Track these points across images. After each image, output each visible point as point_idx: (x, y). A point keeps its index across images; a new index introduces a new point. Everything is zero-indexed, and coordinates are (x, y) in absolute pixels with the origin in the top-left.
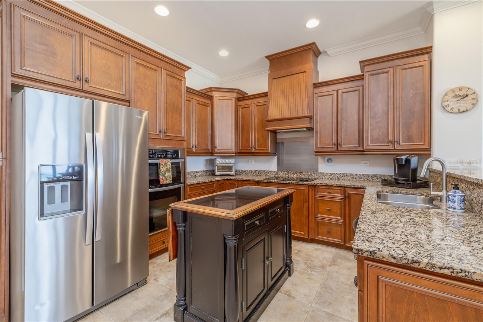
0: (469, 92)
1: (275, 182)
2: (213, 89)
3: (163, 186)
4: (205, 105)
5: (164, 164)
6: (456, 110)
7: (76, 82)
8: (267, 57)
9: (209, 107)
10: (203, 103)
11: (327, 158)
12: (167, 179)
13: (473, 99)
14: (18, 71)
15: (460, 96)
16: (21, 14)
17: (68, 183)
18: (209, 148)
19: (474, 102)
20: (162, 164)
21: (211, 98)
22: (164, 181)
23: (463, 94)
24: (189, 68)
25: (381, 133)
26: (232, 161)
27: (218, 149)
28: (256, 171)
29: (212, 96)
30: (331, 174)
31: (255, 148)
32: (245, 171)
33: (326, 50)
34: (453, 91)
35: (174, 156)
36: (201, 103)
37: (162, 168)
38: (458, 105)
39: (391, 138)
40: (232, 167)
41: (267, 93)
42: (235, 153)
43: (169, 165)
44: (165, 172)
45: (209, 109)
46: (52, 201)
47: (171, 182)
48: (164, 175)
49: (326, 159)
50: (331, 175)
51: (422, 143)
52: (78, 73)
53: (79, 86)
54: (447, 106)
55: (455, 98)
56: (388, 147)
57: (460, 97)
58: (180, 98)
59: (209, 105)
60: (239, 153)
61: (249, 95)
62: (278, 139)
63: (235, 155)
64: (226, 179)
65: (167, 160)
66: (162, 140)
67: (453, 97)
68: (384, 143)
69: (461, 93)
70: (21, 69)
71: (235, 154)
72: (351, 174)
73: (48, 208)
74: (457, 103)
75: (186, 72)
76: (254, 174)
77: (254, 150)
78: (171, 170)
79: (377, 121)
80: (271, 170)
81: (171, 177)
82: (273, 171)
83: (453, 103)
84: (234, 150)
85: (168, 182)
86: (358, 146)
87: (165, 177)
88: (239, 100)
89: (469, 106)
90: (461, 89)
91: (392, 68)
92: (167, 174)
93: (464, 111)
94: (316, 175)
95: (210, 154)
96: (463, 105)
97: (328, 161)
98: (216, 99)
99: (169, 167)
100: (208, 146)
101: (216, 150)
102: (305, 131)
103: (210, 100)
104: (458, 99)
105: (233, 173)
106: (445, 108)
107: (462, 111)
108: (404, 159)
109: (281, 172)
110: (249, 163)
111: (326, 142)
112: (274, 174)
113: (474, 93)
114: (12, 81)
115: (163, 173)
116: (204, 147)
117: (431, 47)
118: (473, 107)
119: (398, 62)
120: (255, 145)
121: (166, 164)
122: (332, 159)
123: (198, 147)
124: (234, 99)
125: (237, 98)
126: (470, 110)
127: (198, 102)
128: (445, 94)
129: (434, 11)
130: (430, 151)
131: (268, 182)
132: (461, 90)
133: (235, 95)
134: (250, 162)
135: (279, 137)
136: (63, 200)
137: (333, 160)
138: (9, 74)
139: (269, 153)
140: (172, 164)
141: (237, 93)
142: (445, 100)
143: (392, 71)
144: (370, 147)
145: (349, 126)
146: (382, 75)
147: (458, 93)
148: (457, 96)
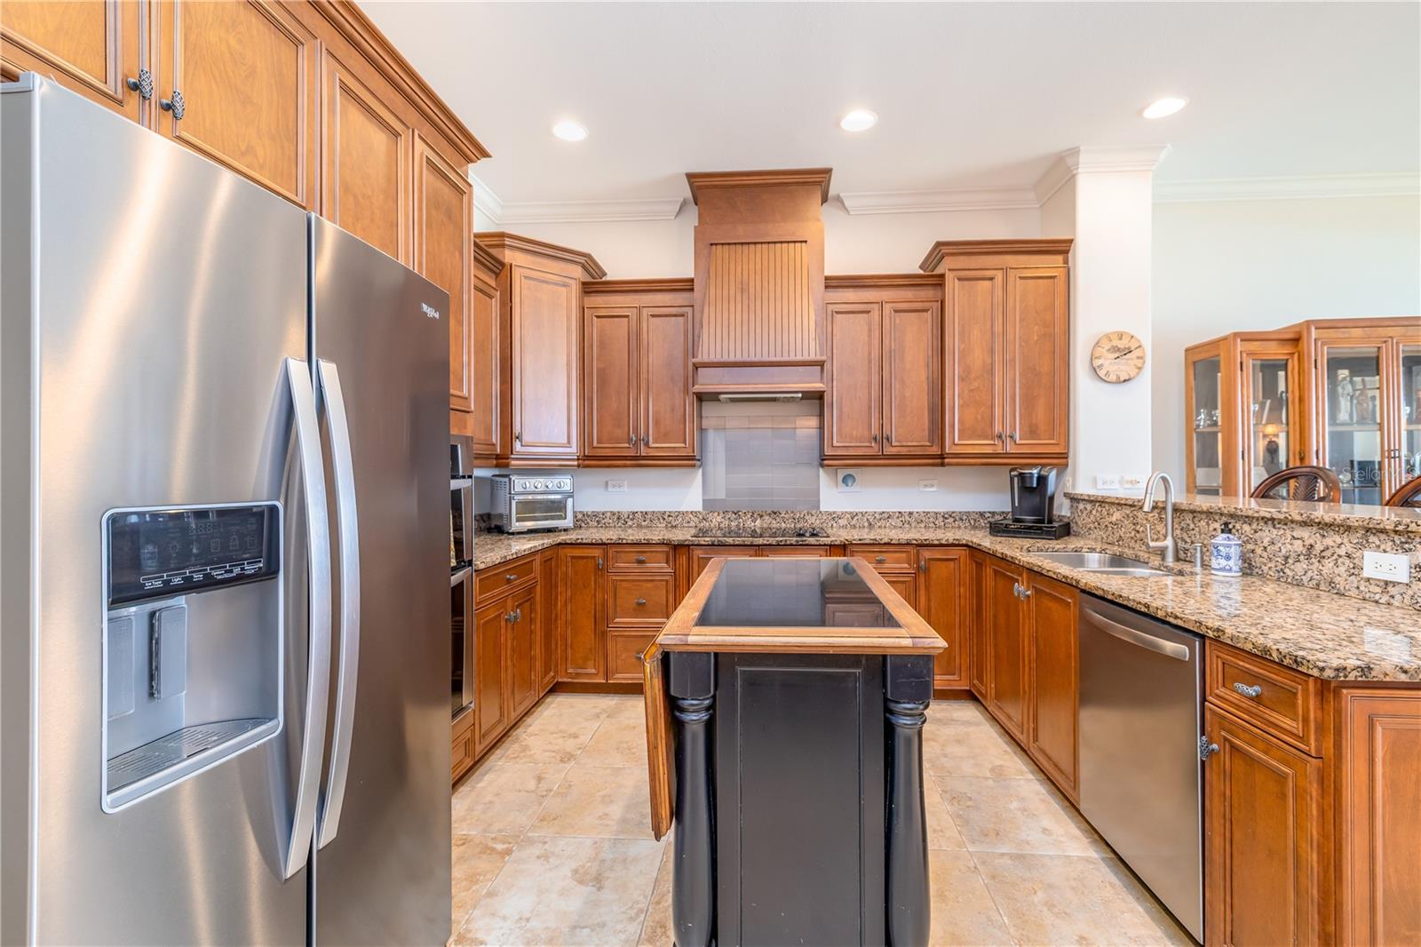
0: (1133, 344)
1: (737, 543)
2: (508, 241)
4: (485, 291)
6: (1113, 378)
8: (690, 176)
9: (494, 301)
10: (480, 285)
11: (842, 473)
13: (1138, 358)
15: (1119, 350)
18: (494, 441)
19: (1139, 363)
21: (504, 271)
23: (1122, 347)
24: (485, 154)
25: (979, 417)
26: (566, 483)
27: (525, 443)
28: (634, 513)
29: (503, 264)
30: (854, 515)
31: (647, 442)
32: (595, 515)
33: (841, 195)
34: (1108, 337)
38: (1116, 367)
39: (997, 428)
40: (566, 502)
41: (692, 280)
42: (578, 459)
45: (494, 306)
49: (840, 477)
50: (852, 518)
51: (1054, 441)
52: (132, 61)
54: (1101, 366)
55: (1112, 352)
56: (991, 447)
57: (1120, 352)
59: (496, 293)
60: (587, 458)
61: (608, 278)
62: (707, 418)
63: (579, 466)
64: (560, 544)
67: (1109, 350)
68: (986, 438)
69: (1121, 344)
71: (576, 463)
72: (900, 512)
74: (1115, 364)
76: (630, 523)
77: (642, 451)
79: (972, 387)
80: (683, 509)
82: (691, 512)
83: (1108, 363)
84: (573, 449)
86: (928, 444)
88: (587, 288)
89: (1133, 372)
90: (1121, 336)
91: (1001, 271)
93: (1125, 381)
94: (815, 518)
95: (495, 462)
96: (1123, 368)
97: (845, 480)
98: (517, 275)
100: (488, 431)
101: (518, 446)
102: (796, 400)
103: (494, 276)
104: (1116, 355)
105: (568, 522)
106: (1098, 370)
107: (1122, 379)
108: (1036, 475)
109: (716, 514)
110: (610, 489)
111: (855, 433)
112: (696, 519)
113: (1140, 346)
117: (1071, 241)
118: (1138, 374)
119: (1011, 260)
120: (647, 434)
122: (853, 474)
124: (575, 288)
125: (584, 283)
126: (1133, 378)
128: (1097, 343)
129: (1078, 168)
130: (1067, 457)
131: (713, 545)
132: (1121, 339)
133: (577, 272)
134: (614, 486)
137: (858, 478)
141: (583, 267)
142: (1097, 354)
143: (1000, 278)
144: (958, 447)
145: (907, 395)
146: (980, 282)
147: (1116, 343)
148: (1115, 349)
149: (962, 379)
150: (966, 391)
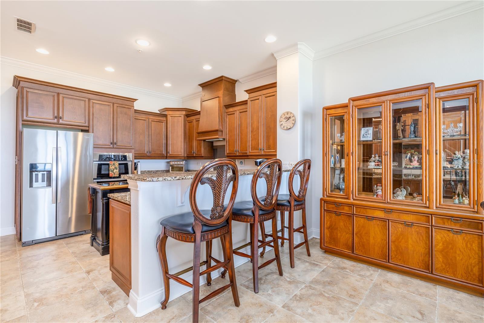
0: (292, 116)
2: (167, 109)
3: (111, 178)
4: (160, 122)
5: (112, 164)
6: (285, 128)
7: (54, 120)
8: (200, 85)
9: (164, 123)
10: (158, 121)
12: (115, 174)
13: (293, 120)
14: (25, 118)
16: (26, 90)
17: (45, 173)
18: (164, 153)
19: (294, 122)
20: (111, 164)
21: (166, 116)
22: (112, 175)
24: (137, 99)
25: (256, 143)
26: (183, 163)
27: (170, 153)
29: (166, 115)
31: (195, 153)
33: (238, 79)
34: (284, 114)
35: (123, 159)
36: (155, 120)
37: (111, 166)
38: (286, 124)
39: (260, 147)
40: (183, 167)
42: (184, 157)
43: (117, 165)
44: (114, 170)
45: (164, 124)
46: (37, 181)
47: (118, 176)
48: (113, 171)
49: (239, 162)
51: (274, 151)
52: (56, 115)
53: (56, 121)
54: (282, 124)
56: (259, 153)
57: (288, 119)
58: (129, 120)
59: (164, 121)
60: (188, 157)
61: (198, 111)
62: (214, 146)
63: (184, 159)
65: (115, 162)
66: (113, 149)
67: (284, 118)
68: (258, 150)
69: (288, 116)
70: (26, 117)
73: (35, 184)
74: (286, 123)
75: (134, 102)
77: (194, 155)
78: (118, 168)
79: (254, 134)
81: (118, 173)
83: (284, 123)
84: (183, 155)
85: (116, 176)
87: (114, 172)
88: (187, 116)
89: (292, 125)
91: (261, 96)
92: (115, 171)
93: (289, 129)
95: (165, 158)
96: (289, 124)
98: (169, 116)
99: (117, 166)
100: (162, 151)
101: (168, 155)
102: (221, 140)
104: (286, 120)
106: (282, 126)
107: (288, 128)
108: (259, 162)
111: (232, 149)
113: (293, 116)
114: (22, 123)
115: (112, 170)
116: (159, 153)
117: (276, 83)
119: (263, 92)
120: (195, 151)
121: (114, 164)
123: (153, 152)
124: (183, 116)
125: (186, 115)
126: (292, 128)
127: (153, 120)
128: (281, 117)
129: (276, 58)
130: (276, 156)
132: (288, 114)
133: (184, 113)
134: (199, 164)
135: (215, 144)
136: (43, 181)
137: (243, 162)
138: (21, 120)
139: (203, 157)
140: (119, 164)
141: (186, 111)
142: (281, 121)
143: (261, 98)
144: (250, 153)
145: (243, 137)
146: (256, 100)
147: (286, 116)
148: (286, 118)
149: (252, 132)
150: (253, 135)
